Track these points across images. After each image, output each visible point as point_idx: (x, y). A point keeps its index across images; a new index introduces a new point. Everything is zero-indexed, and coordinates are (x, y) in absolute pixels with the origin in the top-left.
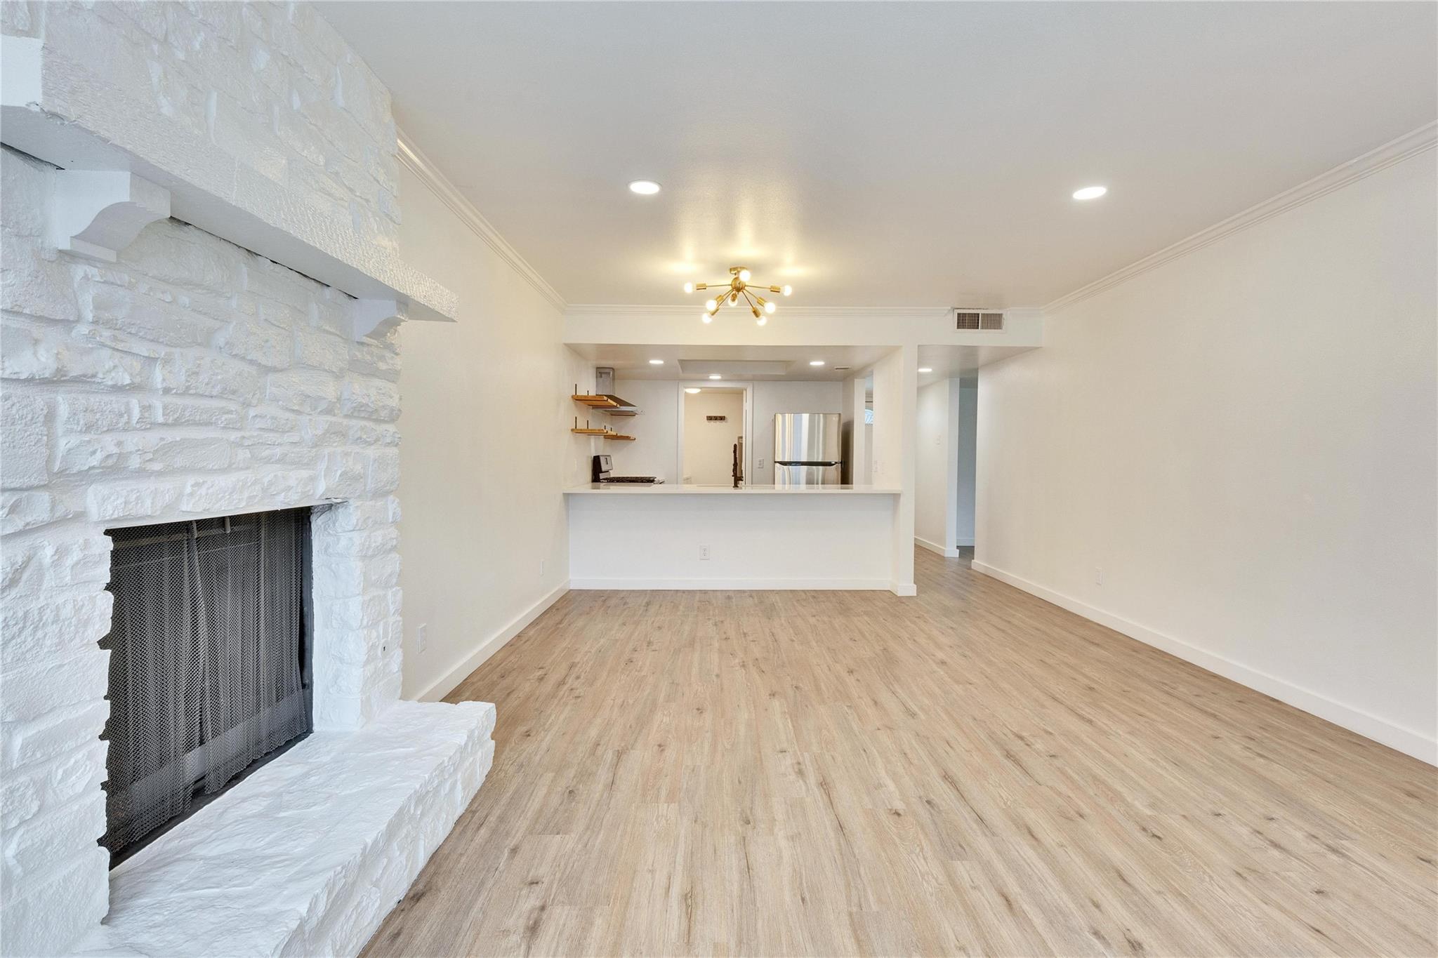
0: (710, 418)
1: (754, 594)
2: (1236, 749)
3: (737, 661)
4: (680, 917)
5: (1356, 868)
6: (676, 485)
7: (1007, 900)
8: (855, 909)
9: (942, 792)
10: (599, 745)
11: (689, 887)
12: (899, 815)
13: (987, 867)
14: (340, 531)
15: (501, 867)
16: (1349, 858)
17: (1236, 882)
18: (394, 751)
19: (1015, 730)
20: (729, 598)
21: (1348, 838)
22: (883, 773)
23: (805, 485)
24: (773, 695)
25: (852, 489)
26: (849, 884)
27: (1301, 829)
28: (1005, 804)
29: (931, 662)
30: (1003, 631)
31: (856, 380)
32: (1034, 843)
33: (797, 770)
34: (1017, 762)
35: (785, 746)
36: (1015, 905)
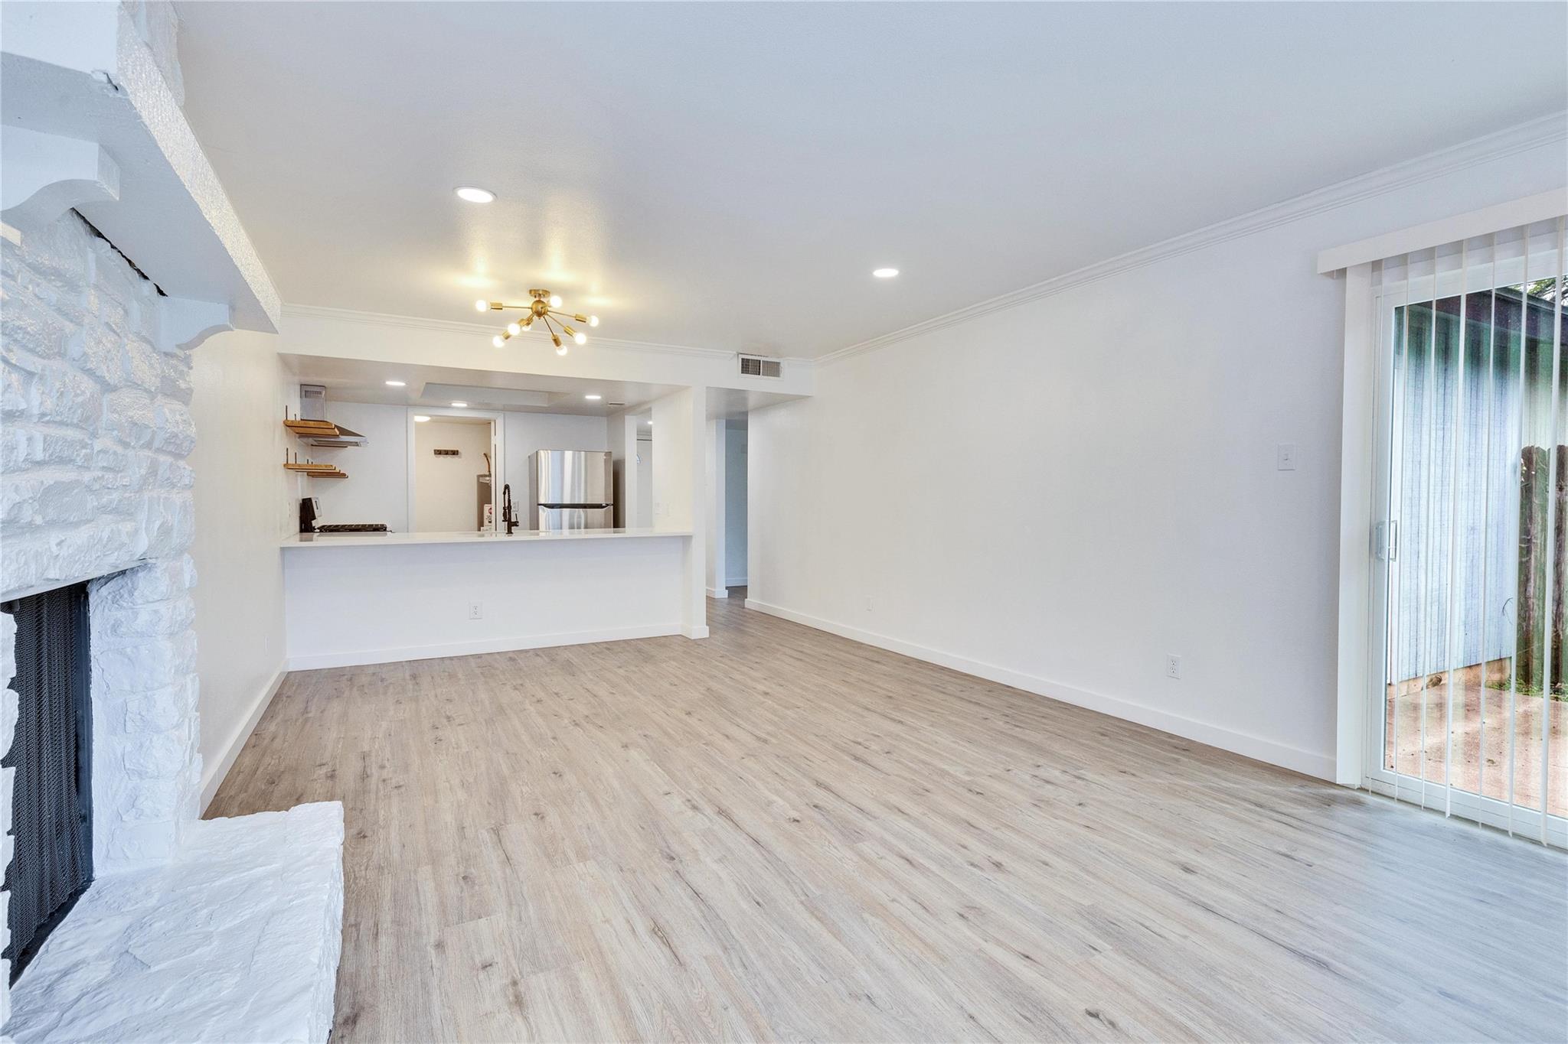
0: (438, 452)
1: (540, 653)
2: (1000, 724)
3: (566, 721)
4: (659, 948)
5: (1093, 785)
6: (406, 534)
7: (908, 860)
8: (803, 898)
9: (821, 796)
10: (463, 828)
11: (652, 923)
12: (798, 821)
13: (884, 843)
14: (140, 601)
15: (436, 964)
16: (1087, 780)
17: (1035, 809)
18: (251, 872)
19: (852, 738)
20: (511, 659)
21: (1082, 769)
22: (766, 792)
23: (568, 530)
24: (625, 746)
25: (624, 532)
26: (788, 882)
27: (1057, 768)
28: (872, 794)
29: (755, 694)
30: (801, 660)
31: (626, 417)
32: (905, 816)
33: (690, 806)
34: (865, 762)
35: (666, 789)
36: (914, 863)
